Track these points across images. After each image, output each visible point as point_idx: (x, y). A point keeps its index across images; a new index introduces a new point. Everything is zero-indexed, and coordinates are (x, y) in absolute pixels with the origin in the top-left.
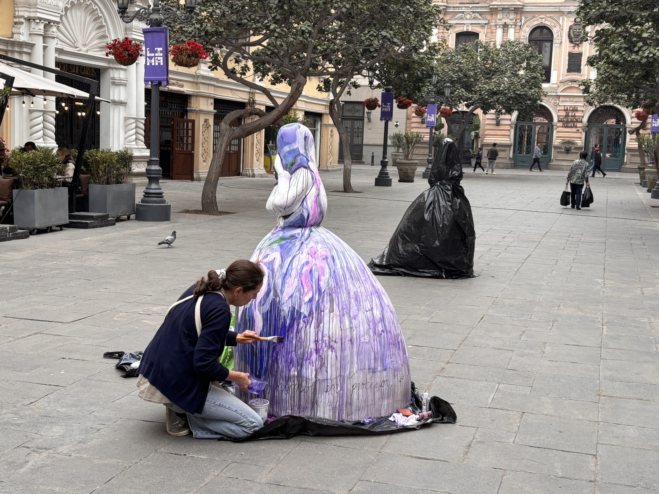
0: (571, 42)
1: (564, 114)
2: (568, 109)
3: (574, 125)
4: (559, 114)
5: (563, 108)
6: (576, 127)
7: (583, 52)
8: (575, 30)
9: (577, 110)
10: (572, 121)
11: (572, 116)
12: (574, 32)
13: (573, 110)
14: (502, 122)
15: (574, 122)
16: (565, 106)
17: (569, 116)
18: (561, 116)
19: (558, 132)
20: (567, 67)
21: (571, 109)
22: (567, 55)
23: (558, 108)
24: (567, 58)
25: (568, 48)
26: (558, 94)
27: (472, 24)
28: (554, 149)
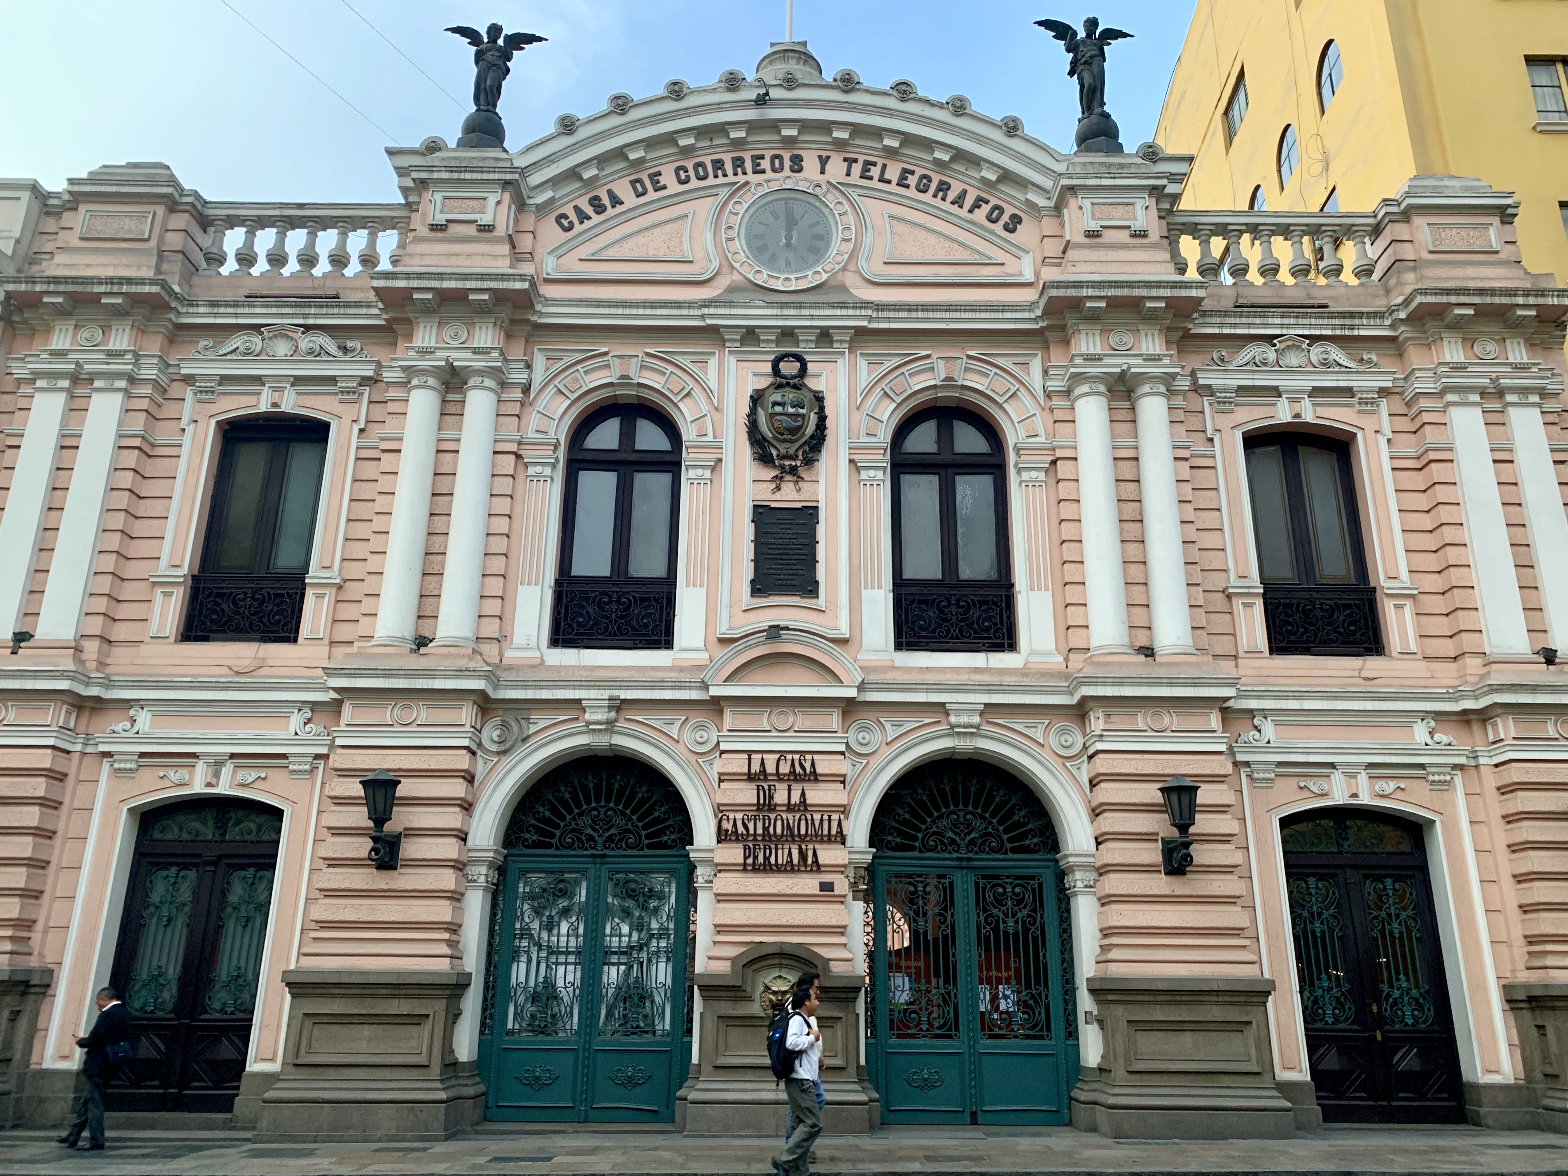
0: (764, 458)
1: (747, 794)
2: (771, 768)
3: (803, 856)
4: (720, 799)
5: (738, 765)
6: (817, 867)
7: (822, 505)
8: (778, 409)
9: (814, 777)
10: (791, 835)
11: (790, 808)
12: (773, 415)
13: (794, 777)
14: (411, 849)
15: (803, 839)
16: (750, 753)
17: (772, 808)
18: (736, 807)
19: (721, 898)
20: (747, 572)
21: (785, 769)
22: (747, 514)
23: (720, 765)
24: (748, 531)
25: (749, 486)
26: (715, 691)
27: (298, 381)
28: (704, 998)
